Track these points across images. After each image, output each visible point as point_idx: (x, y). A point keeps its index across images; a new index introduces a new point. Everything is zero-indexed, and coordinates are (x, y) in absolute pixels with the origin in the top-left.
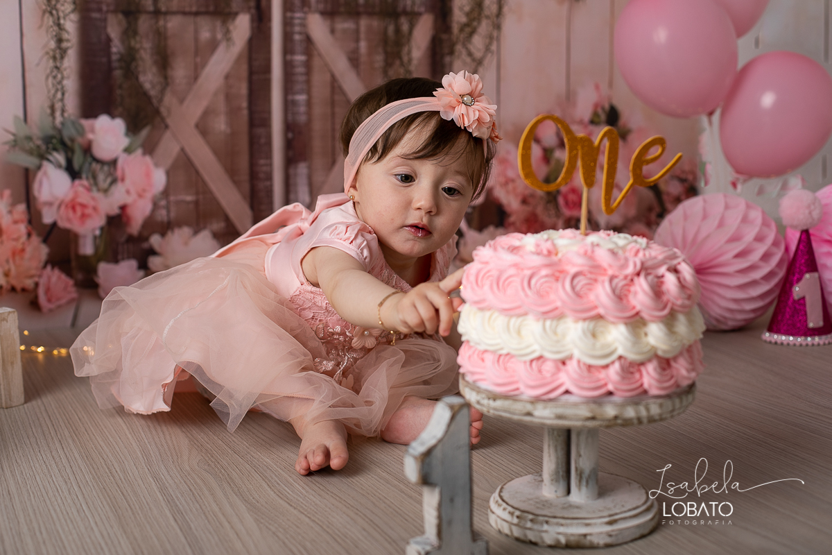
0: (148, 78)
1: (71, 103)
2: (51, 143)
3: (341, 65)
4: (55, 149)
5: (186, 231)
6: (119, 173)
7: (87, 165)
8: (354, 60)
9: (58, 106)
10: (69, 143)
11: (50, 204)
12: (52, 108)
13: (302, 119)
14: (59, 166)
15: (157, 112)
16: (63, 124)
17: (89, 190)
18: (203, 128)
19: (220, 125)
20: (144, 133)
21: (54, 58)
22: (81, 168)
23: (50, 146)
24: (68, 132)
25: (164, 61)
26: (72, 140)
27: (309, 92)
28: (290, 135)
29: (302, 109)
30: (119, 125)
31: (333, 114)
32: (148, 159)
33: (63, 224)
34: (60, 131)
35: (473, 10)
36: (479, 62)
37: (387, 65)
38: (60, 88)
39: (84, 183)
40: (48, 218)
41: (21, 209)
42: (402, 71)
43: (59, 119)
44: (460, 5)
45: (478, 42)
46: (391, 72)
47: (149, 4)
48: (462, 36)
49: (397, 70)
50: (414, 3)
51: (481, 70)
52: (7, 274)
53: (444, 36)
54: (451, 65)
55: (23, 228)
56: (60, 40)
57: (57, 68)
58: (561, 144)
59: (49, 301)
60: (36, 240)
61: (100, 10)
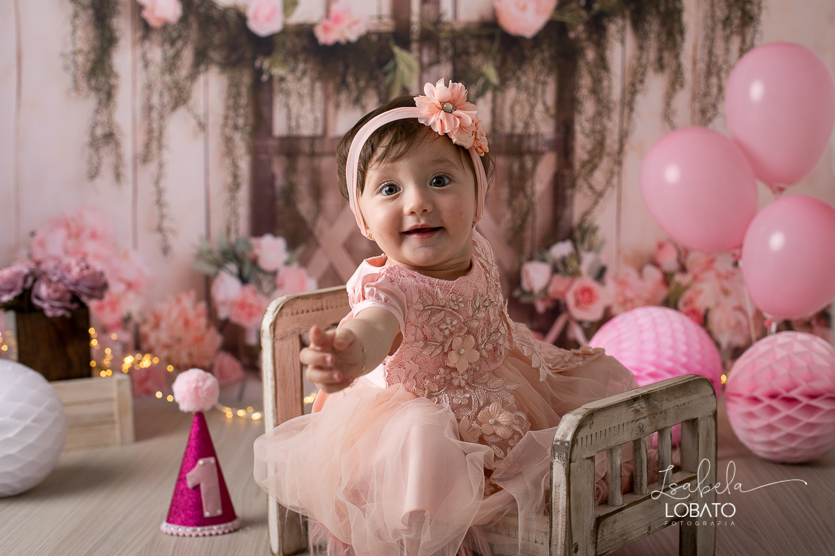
0: (305, 206)
1: (243, 225)
4: (231, 260)
6: (279, 281)
7: (254, 274)
9: (233, 228)
10: (240, 256)
11: (224, 303)
12: (228, 230)
14: (231, 273)
15: (310, 234)
16: (236, 241)
17: (255, 293)
20: (300, 250)
21: (231, 190)
22: (249, 275)
23: (227, 257)
24: (241, 248)
25: (317, 192)
26: (243, 254)
30: (280, 243)
32: (303, 272)
33: (234, 319)
34: (234, 247)
35: (594, 149)
36: (600, 195)
37: (513, 195)
38: (234, 213)
39: (250, 288)
40: (223, 313)
41: (202, 306)
42: (525, 202)
43: (233, 238)
44: (582, 144)
45: (599, 177)
46: (516, 203)
47: (306, 147)
48: (584, 172)
49: (521, 201)
50: (537, 143)
51: (601, 202)
52: (190, 355)
53: (566, 172)
54: (572, 197)
55: (203, 321)
56: (235, 176)
57: (233, 198)
58: (683, 269)
59: (223, 377)
60: (213, 331)
61: (267, 153)
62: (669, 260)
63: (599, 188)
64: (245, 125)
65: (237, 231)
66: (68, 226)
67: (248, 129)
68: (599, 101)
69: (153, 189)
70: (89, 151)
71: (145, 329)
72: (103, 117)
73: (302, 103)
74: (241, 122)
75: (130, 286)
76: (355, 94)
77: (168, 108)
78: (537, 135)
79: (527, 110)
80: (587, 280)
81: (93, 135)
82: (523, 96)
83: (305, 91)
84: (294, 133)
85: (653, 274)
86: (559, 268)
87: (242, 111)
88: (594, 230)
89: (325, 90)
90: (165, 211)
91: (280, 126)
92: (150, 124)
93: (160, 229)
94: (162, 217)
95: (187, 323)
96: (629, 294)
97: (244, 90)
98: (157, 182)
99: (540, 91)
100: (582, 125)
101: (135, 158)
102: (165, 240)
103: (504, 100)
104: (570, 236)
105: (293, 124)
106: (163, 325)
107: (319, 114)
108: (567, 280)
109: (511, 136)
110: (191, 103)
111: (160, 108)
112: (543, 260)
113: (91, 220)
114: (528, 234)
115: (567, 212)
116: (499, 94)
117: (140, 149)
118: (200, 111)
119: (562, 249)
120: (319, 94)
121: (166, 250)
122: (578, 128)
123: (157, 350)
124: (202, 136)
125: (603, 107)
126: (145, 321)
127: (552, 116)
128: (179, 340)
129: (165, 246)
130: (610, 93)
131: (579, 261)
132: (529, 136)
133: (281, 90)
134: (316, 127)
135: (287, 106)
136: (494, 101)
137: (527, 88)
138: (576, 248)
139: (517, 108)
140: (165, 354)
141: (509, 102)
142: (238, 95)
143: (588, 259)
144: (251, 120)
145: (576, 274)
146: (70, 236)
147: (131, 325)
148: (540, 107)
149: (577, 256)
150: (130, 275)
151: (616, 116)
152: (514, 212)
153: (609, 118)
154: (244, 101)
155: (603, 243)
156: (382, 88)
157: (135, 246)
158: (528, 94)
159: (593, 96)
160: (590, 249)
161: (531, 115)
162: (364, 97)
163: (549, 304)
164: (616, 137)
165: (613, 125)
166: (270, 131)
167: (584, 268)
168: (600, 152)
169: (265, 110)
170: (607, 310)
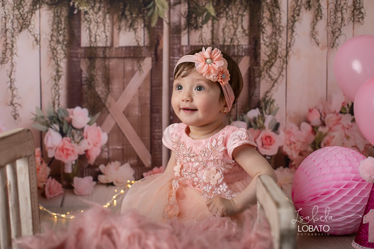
0: (100, 89)
1: (63, 101)
2: (53, 119)
4: (55, 123)
5: (117, 163)
6: (85, 134)
7: (69, 130)
9: (56, 102)
10: (61, 120)
11: (52, 148)
12: (54, 103)
14: (56, 131)
15: (104, 105)
16: (58, 111)
17: (70, 142)
18: (127, 113)
19: (136, 112)
20: (97, 115)
21: (55, 80)
22: (66, 132)
23: (52, 121)
24: (61, 115)
25: (108, 81)
26: (63, 119)
30: (85, 111)
32: (99, 128)
33: (57, 158)
34: (57, 114)
35: (271, 54)
36: (276, 81)
38: (57, 93)
39: (67, 138)
40: (50, 155)
41: (38, 150)
43: (56, 108)
44: (265, 51)
45: (274, 70)
47: (101, 54)
48: (265, 68)
50: (239, 51)
51: (276, 84)
53: (256, 68)
54: (259, 82)
55: (39, 159)
56: (58, 72)
57: (56, 84)
58: (323, 124)
59: (50, 194)
60: (44, 165)
61: (77, 57)
62: (315, 119)
63: (275, 77)
64: (64, 40)
65: (59, 104)
67: (65, 43)
68: (274, 26)
69: (8, 80)
74: (61, 38)
76: (130, 22)
77: (17, 31)
78: (238, 46)
79: (232, 31)
82: (230, 23)
83: (100, 20)
84: (94, 45)
85: (306, 127)
86: (253, 124)
87: (61, 32)
88: (272, 102)
89: (112, 19)
90: (15, 92)
91: (85, 41)
92: (6, 40)
93: (12, 104)
94: (13, 96)
96: (293, 139)
97: (63, 19)
98: (10, 76)
99: (240, 20)
100: (264, 40)
102: (15, 110)
103: (218, 25)
104: (258, 105)
105: (93, 40)
107: (108, 34)
108: (257, 131)
109: (223, 46)
110: (31, 27)
111: (12, 31)
112: (243, 120)
115: (256, 91)
116: (215, 21)
118: (37, 32)
119: (253, 113)
120: (108, 21)
121: (15, 116)
122: (262, 41)
124: (38, 46)
125: (276, 29)
127: (246, 35)
129: (15, 114)
130: (280, 22)
131: (264, 121)
132: (234, 46)
133: (85, 19)
134: (107, 41)
136: (213, 26)
137: (232, 19)
138: (262, 113)
139: (227, 30)
141: (221, 27)
142: (59, 22)
143: (269, 119)
144: (67, 38)
145: (262, 128)
148: (240, 29)
149: (262, 117)
151: (284, 35)
153: (280, 36)
154: (63, 26)
155: (278, 109)
156: (146, 18)
158: (233, 22)
159: (270, 24)
160: (269, 114)
161: (235, 34)
162: (136, 23)
164: (284, 47)
165: (282, 40)
166: (79, 44)
167: (266, 124)
168: (276, 56)
169: (75, 31)
170: (280, 149)
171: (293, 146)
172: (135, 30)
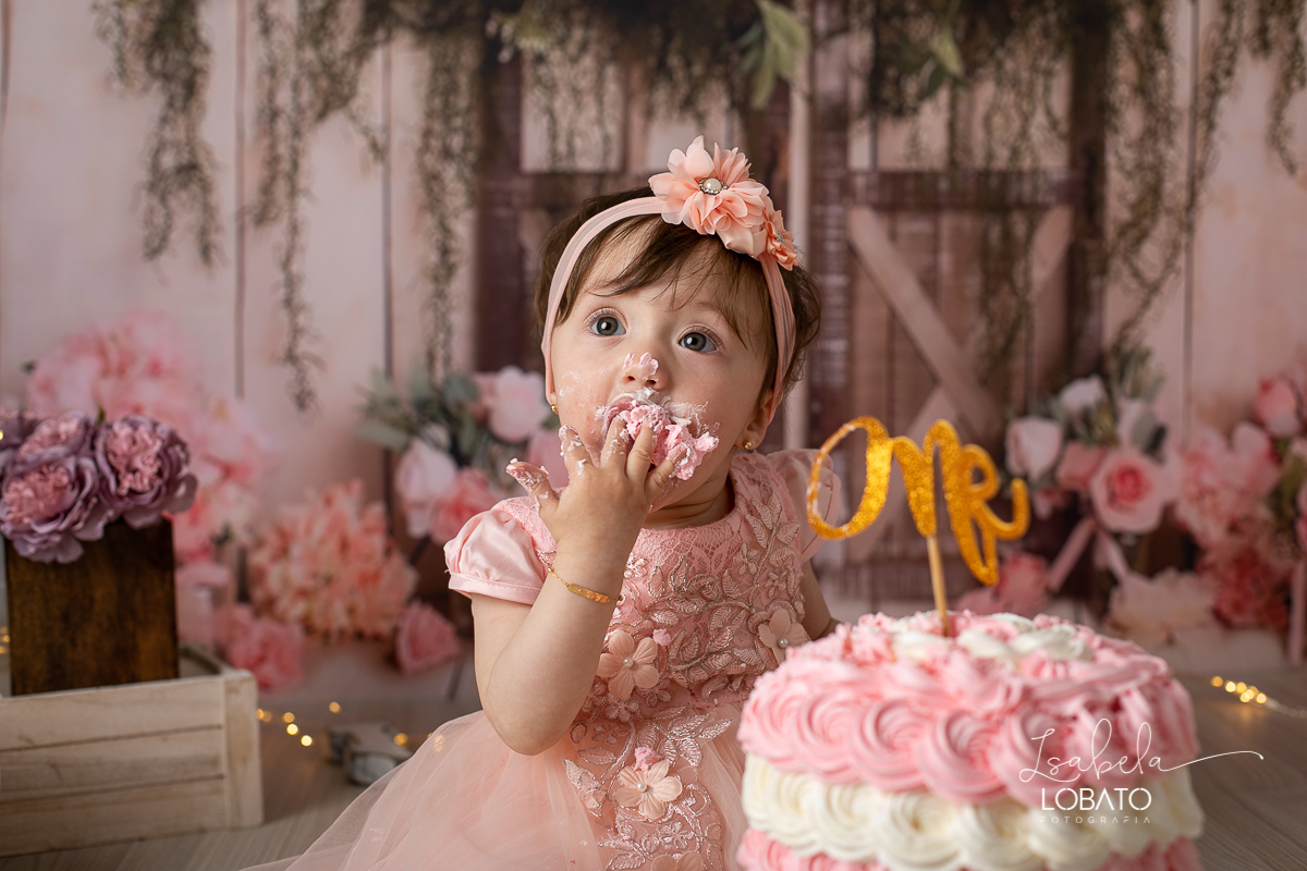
1: (461, 348)
2: (428, 410)
3: (905, 292)
4: (434, 419)
7: (481, 447)
8: (930, 284)
9: (440, 353)
10: (453, 409)
11: (421, 505)
12: (431, 357)
13: (837, 380)
14: (437, 446)
16: (446, 381)
17: (483, 484)
21: (436, 279)
22: (472, 450)
23: (426, 414)
24: (455, 395)
26: (460, 406)
27: (850, 336)
28: (817, 407)
29: (838, 364)
30: (534, 384)
31: (891, 375)
34: (441, 393)
35: (1142, 200)
36: (1153, 289)
37: (988, 292)
38: (443, 324)
39: (475, 473)
40: (418, 527)
41: (377, 510)
42: (1013, 302)
43: (440, 373)
44: (1120, 190)
45: (1151, 255)
46: (994, 305)
47: (586, 191)
48: (1123, 244)
49: (1004, 301)
50: (1035, 189)
51: (1156, 302)
52: (351, 611)
53: (1090, 245)
54: (1101, 292)
55: (378, 542)
56: (445, 251)
57: (440, 295)
59: (416, 654)
60: (398, 561)
61: (508, 204)
62: (1282, 414)
63: (1151, 275)
64: (465, 149)
65: (447, 360)
66: (102, 352)
67: (471, 156)
68: (1150, 108)
69: (280, 277)
70: (145, 201)
71: (259, 558)
72: (176, 133)
73: (579, 106)
74: (456, 142)
75: (228, 471)
76: (683, 90)
77: (310, 114)
78: (1035, 172)
79: (1016, 125)
80: (1129, 454)
81: (155, 167)
82: (1009, 98)
83: (585, 83)
84: (564, 165)
85: (1252, 441)
86: (1080, 430)
87: (458, 122)
88: (1144, 356)
89: (625, 82)
90: (302, 320)
91: (535, 152)
92: (273, 147)
93: (291, 357)
94: (296, 332)
95: (344, 545)
96: (1208, 479)
97: (463, 80)
98: (286, 264)
99: (1039, 89)
100: (1120, 153)
101: (241, 213)
102: (301, 378)
103: (971, 106)
104: (1097, 368)
105: (562, 147)
106: (296, 550)
107: (613, 129)
108: (1091, 454)
109: (985, 174)
110: (356, 103)
111: (293, 115)
112: (1048, 416)
113: (149, 339)
114: (1018, 364)
115: (1092, 321)
116: (962, 93)
117: (252, 196)
118: (376, 120)
119: (1082, 394)
120: (612, 88)
121: (303, 399)
122: (1111, 159)
123: (283, 604)
124: (379, 169)
125: (1158, 120)
126: (260, 543)
127: (1062, 137)
128: (329, 581)
129: (302, 392)
130: (1170, 95)
131: (1115, 417)
132: (1020, 174)
133: (539, 81)
134: (606, 154)
135: (550, 112)
136: (953, 106)
137: (1016, 83)
138: (1108, 391)
139: (998, 120)
140: (297, 609)
141: (981, 109)
142: (451, 90)
143: (1131, 412)
144: (476, 141)
145: (1109, 441)
146: (105, 373)
147: (231, 551)
148: (1040, 118)
149: (1110, 406)
150: (230, 451)
151: (1182, 138)
152: (991, 322)
153: (1170, 142)
154: (462, 101)
155: (1160, 380)
156: (737, 80)
157: (240, 391)
158: (1019, 94)
159: (1139, 100)
160: (1135, 394)
161: (1024, 134)
162: (702, 96)
163: (1059, 500)
164: (1182, 177)
165: (1177, 154)
166: (515, 161)
167: (1125, 430)
168: (1155, 206)
169: (505, 118)
170: (1168, 511)
171: (1208, 502)
172: (701, 118)
